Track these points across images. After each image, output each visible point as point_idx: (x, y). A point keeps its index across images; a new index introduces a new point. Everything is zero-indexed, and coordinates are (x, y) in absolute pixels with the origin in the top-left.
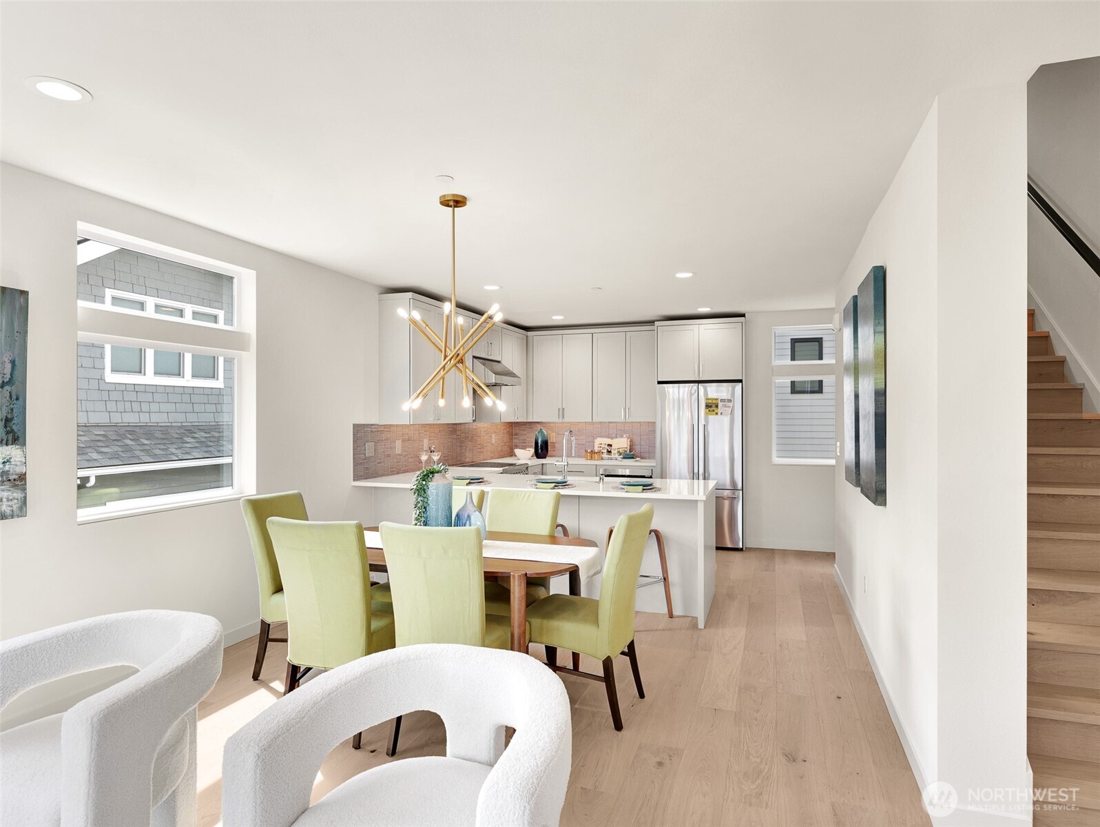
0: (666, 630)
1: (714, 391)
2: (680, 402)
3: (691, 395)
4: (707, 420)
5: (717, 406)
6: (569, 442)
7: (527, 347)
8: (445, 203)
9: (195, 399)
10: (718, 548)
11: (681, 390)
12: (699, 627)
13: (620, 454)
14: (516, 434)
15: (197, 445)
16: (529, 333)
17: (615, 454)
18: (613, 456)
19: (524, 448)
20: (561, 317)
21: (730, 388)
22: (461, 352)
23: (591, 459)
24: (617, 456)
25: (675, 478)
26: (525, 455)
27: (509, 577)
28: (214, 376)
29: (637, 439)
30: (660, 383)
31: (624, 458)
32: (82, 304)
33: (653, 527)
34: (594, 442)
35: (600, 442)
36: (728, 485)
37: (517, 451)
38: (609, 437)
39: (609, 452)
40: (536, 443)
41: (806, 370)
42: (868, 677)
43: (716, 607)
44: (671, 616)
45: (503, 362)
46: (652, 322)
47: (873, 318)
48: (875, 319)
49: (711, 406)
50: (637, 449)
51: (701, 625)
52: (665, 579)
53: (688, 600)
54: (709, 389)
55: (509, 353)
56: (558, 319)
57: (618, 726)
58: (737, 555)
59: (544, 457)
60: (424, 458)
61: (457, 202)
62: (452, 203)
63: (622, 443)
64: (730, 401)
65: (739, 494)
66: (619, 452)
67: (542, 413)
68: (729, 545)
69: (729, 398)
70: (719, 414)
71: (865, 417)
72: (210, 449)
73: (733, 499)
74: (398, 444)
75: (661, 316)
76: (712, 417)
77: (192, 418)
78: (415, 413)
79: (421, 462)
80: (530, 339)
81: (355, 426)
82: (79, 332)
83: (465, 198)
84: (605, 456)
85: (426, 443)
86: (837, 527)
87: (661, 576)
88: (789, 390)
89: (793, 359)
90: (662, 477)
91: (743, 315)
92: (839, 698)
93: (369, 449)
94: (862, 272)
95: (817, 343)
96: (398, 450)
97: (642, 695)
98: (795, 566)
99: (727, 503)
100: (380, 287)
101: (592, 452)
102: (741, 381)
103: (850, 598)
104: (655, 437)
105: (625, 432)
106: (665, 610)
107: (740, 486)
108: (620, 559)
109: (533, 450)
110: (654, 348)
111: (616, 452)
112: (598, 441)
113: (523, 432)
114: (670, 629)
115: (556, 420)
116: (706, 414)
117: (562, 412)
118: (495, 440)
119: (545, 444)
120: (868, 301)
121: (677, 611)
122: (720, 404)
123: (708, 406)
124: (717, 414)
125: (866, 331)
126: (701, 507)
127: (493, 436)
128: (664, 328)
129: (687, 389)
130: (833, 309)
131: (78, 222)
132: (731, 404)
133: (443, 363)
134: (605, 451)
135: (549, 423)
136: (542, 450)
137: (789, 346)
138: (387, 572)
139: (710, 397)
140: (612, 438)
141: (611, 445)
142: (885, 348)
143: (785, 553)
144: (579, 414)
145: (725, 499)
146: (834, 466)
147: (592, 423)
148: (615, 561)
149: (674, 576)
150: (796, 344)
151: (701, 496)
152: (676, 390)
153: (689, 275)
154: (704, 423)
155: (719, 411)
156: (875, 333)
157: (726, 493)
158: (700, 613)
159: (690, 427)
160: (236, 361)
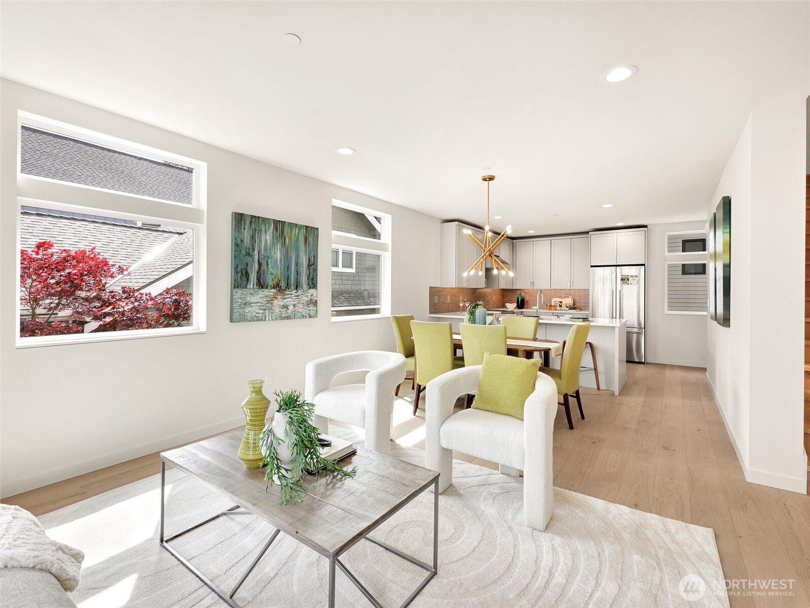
0: (596, 395)
1: (627, 271)
2: (604, 280)
3: (612, 273)
4: (622, 288)
5: (628, 280)
6: (540, 296)
7: (513, 248)
8: (485, 180)
9: (344, 278)
10: (627, 362)
11: (605, 271)
12: (616, 395)
13: (567, 307)
14: (506, 296)
15: (344, 300)
16: (514, 241)
17: (564, 307)
18: (563, 308)
19: (511, 303)
20: (534, 232)
21: (638, 270)
22: (492, 249)
23: (550, 309)
24: (565, 308)
25: (601, 317)
26: (511, 306)
27: (518, 351)
28: (351, 267)
29: (577, 299)
30: (592, 266)
31: (570, 309)
32: (334, 233)
33: (587, 341)
34: (551, 301)
35: (555, 301)
36: (636, 325)
37: (507, 305)
38: (560, 297)
39: (560, 306)
40: (518, 300)
41: (693, 257)
42: (720, 424)
43: (625, 389)
44: (599, 389)
45: (500, 256)
46: (587, 233)
47: (722, 225)
48: (724, 225)
49: (625, 280)
50: (578, 305)
51: (617, 393)
52: (595, 369)
53: (609, 381)
54: (623, 270)
55: (504, 252)
56: (531, 232)
57: (571, 427)
58: (641, 366)
59: (522, 308)
60: (461, 305)
61: (491, 178)
62: (488, 179)
63: (568, 301)
64: (637, 276)
65: (642, 331)
66: (566, 306)
67: (521, 284)
68: (637, 360)
69: (637, 274)
70: (630, 284)
71: (719, 280)
72: (351, 302)
73: (639, 334)
74: (449, 297)
75: (592, 229)
76: (625, 286)
77: (342, 287)
78: (469, 278)
79: (459, 307)
80: (515, 245)
81: (430, 288)
82: (333, 245)
83: (494, 176)
84: (558, 308)
85: (461, 298)
86: (707, 353)
87: (593, 367)
88: (681, 272)
89: (684, 251)
90: (593, 317)
91: (646, 226)
92: (699, 430)
93: (436, 299)
94: (718, 200)
95: (702, 242)
96: (449, 301)
97: (583, 418)
98: (679, 374)
99: (635, 336)
100: (441, 219)
101: (551, 306)
102: (644, 265)
103: (713, 387)
104: (589, 298)
105: (570, 295)
106: (596, 387)
107: (643, 326)
108: (573, 347)
109: (516, 304)
110: (588, 247)
111: (565, 306)
112: (554, 300)
113: (511, 295)
114: (598, 395)
115: (530, 288)
116: (621, 284)
117: (533, 283)
118: (495, 298)
119: (523, 300)
120: (720, 216)
121: (602, 387)
122: (630, 279)
123: (622, 280)
124: (628, 284)
125: (719, 233)
126: (617, 330)
127: (494, 296)
128: (594, 236)
129: (609, 271)
130: (707, 220)
131: (333, 199)
132: (637, 278)
133: (483, 254)
134: (558, 305)
135: (525, 289)
136: (521, 304)
137: (681, 244)
138: (462, 349)
139: (624, 274)
140: (562, 298)
141: (561, 302)
142: (730, 241)
143: (673, 367)
144: (543, 284)
145: (634, 333)
146: (706, 316)
147: (551, 290)
148: (570, 347)
149: (600, 368)
150: (686, 244)
151: (618, 325)
152: (602, 271)
153: (611, 205)
154: (620, 289)
155: (630, 282)
156: (723, 233)
157: (635, 330)
158: (616, 389)
159: (611, 292)
160: (382, 256)
